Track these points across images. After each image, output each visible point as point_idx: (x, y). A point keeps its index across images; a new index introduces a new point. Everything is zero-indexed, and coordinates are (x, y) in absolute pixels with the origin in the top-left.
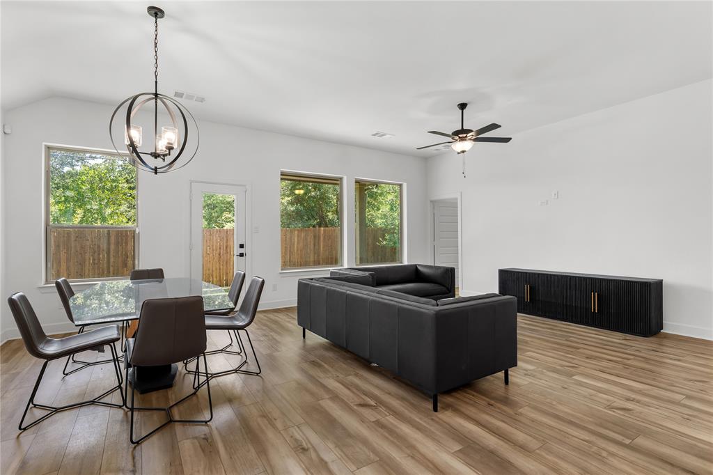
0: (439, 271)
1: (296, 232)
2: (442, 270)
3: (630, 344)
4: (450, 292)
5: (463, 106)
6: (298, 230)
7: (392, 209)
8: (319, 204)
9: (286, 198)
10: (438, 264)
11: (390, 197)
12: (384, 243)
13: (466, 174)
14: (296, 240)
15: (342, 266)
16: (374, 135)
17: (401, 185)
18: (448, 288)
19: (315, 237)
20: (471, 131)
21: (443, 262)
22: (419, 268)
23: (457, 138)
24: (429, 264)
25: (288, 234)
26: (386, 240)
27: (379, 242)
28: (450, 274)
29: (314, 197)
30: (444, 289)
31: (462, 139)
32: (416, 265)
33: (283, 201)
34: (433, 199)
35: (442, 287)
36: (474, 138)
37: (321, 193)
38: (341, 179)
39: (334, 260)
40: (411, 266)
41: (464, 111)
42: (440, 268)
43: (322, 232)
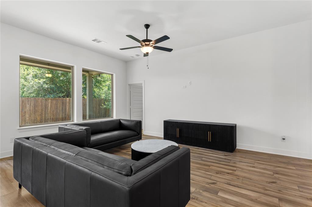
0: (133, 123)
1: (50, 100)
2: (134, 122)
3: (230, 159)
4: (139, 134)
5: (147, 26)
6: (51, 99)
7: (109, 89)
8: (66, 84)
9: (42, 80)
10: (132, 119)
11: (108, 83)
12: (105, 106)
13: (149, 66)
14: (50, 105)
15: (73, 121)
16: (94, 40)
17: (112, 75)
18: (137, 133)
19: (63, 103)
20: (152, 41)
21: (135, 118)
22: (122, 121)
23: (144, 44)
24: (128, 119)
25: (44, 101)
26: (105, 105)
27: (102, 106)
28: (139, 124)
29: (62, 81)
30: (135, 133)
31: (147, 45)
32: (120, 120)
33: (40, 81)
34: (130, 83)
35: (135, 132)
36: (154, 46)
37: (67, 79)
38: (73, 67)
39: (67, 117)
40: (117, 120)
41: (148, 29)
42: (133, 121)
43: (68, 101)
